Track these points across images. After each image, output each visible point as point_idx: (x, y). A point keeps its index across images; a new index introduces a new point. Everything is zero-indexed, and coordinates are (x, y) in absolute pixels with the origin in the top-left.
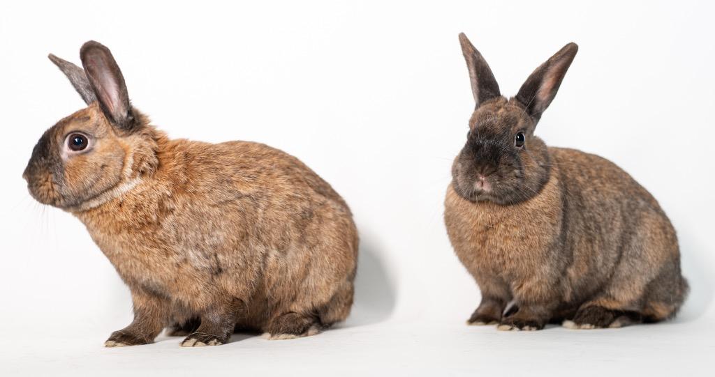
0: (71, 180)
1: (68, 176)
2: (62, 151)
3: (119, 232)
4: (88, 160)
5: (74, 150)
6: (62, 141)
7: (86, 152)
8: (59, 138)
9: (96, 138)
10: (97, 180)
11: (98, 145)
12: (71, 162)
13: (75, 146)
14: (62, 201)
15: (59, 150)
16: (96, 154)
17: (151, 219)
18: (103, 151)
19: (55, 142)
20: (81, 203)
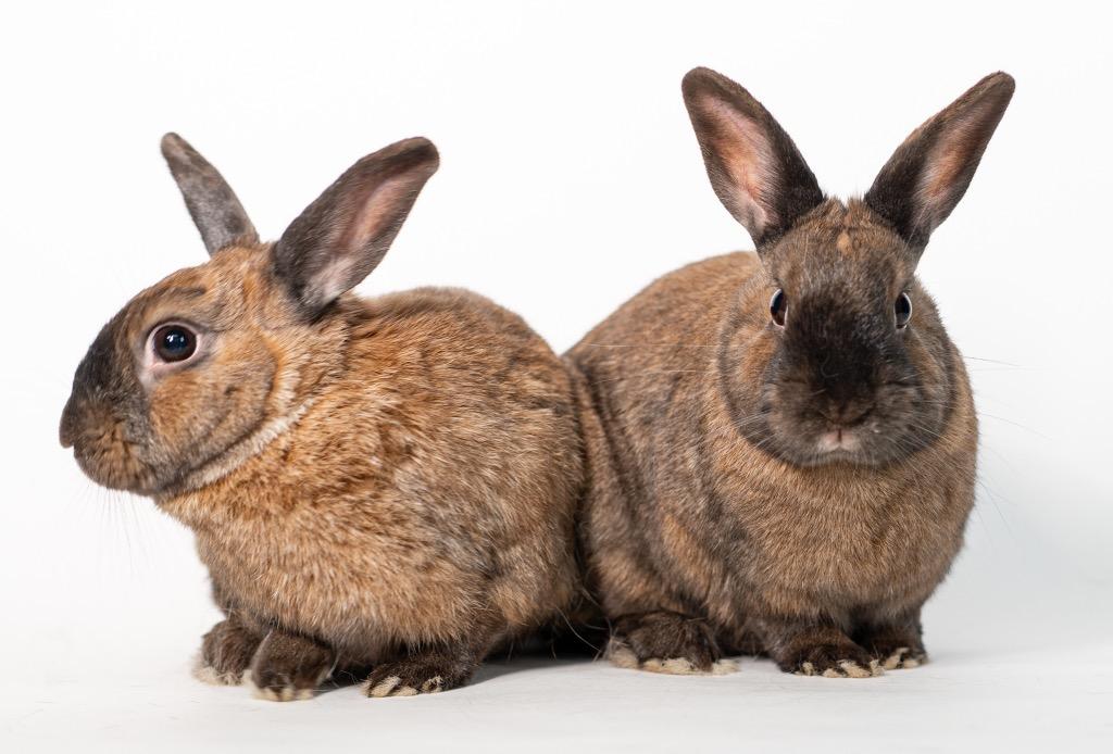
0: (166, 428)
1: (158, 421)
2: (142, 367)
3: (289, 507)
4: (199, 380)
5: (168, 360)
6: (139, 344)
7: (194, 365)
8: (133, 338)
9: (217, 332)
10: (219, 421)
11: (220, 346)
12: (161, 388)
13: (168, 353)
14: (151, 479)
15: (134, 366)
16: (216, 366)
17: (367, 465)
18: (230, 359)
19: (126, 348)
20: (187, 475)
